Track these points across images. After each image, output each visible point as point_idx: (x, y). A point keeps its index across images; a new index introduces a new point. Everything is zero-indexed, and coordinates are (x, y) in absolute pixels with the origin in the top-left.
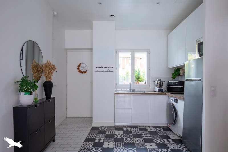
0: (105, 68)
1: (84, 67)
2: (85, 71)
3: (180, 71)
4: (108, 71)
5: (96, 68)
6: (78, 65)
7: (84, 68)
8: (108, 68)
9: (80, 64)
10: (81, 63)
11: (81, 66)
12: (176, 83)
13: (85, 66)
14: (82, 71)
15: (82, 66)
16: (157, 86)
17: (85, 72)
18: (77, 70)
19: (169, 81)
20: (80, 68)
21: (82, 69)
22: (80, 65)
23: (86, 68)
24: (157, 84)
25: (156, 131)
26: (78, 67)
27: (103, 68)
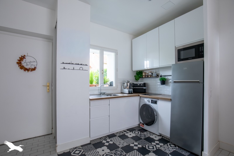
0: (77, 64)
1: (30, 62)
2: (33, 67)
3: (142, 73)
4: (81, 69)
5: (63, 63)
6: (20, 58)
7: (31, 64)
8: (81, 64)
9: (22, 56)
10: (24, 56)
11: (24, 59)
12: (141, 85)
13: (33, 60)
14: (27, 67)
15: (28, 59)
16: (126, 87)
17: (34, 69)
18: (17, 65)
19: (135, 83)
20: (22, 62)
21: (27, 65)
22: (22, 58)
23: (35, 64)
24: (126, 86)
25: (136, 135)
26: (19, 60)
27: (73, 64)
